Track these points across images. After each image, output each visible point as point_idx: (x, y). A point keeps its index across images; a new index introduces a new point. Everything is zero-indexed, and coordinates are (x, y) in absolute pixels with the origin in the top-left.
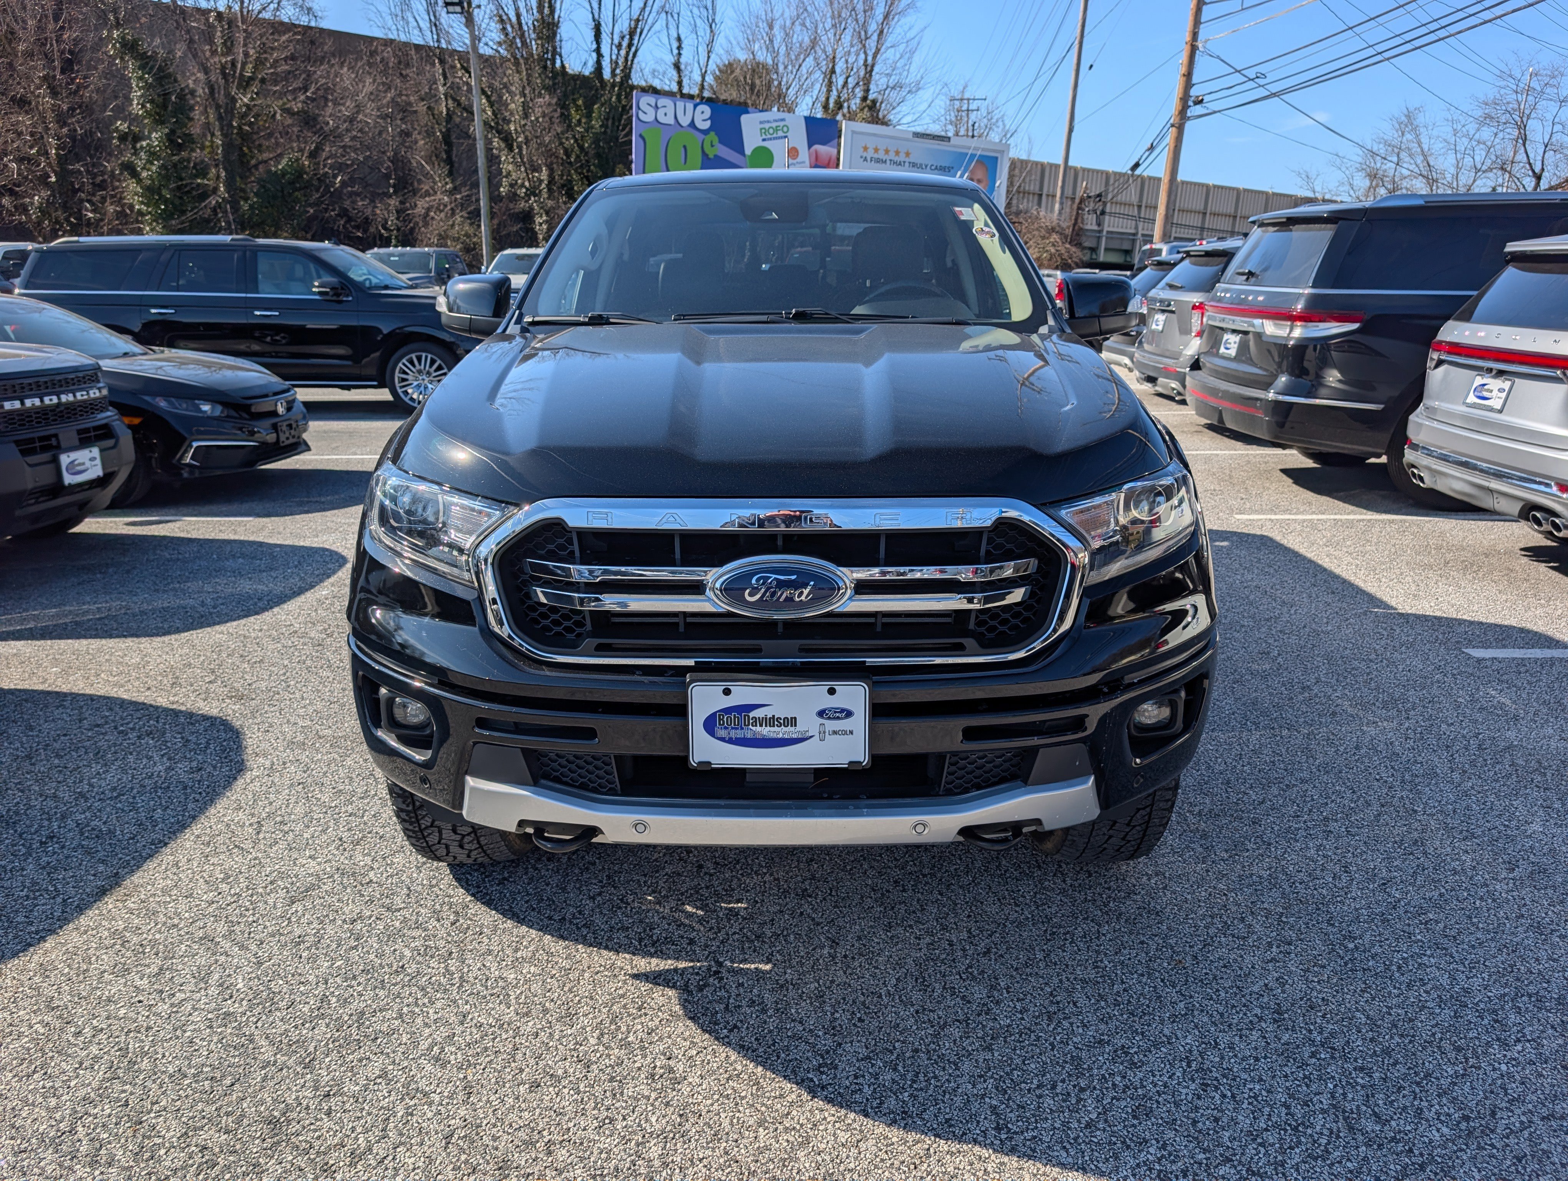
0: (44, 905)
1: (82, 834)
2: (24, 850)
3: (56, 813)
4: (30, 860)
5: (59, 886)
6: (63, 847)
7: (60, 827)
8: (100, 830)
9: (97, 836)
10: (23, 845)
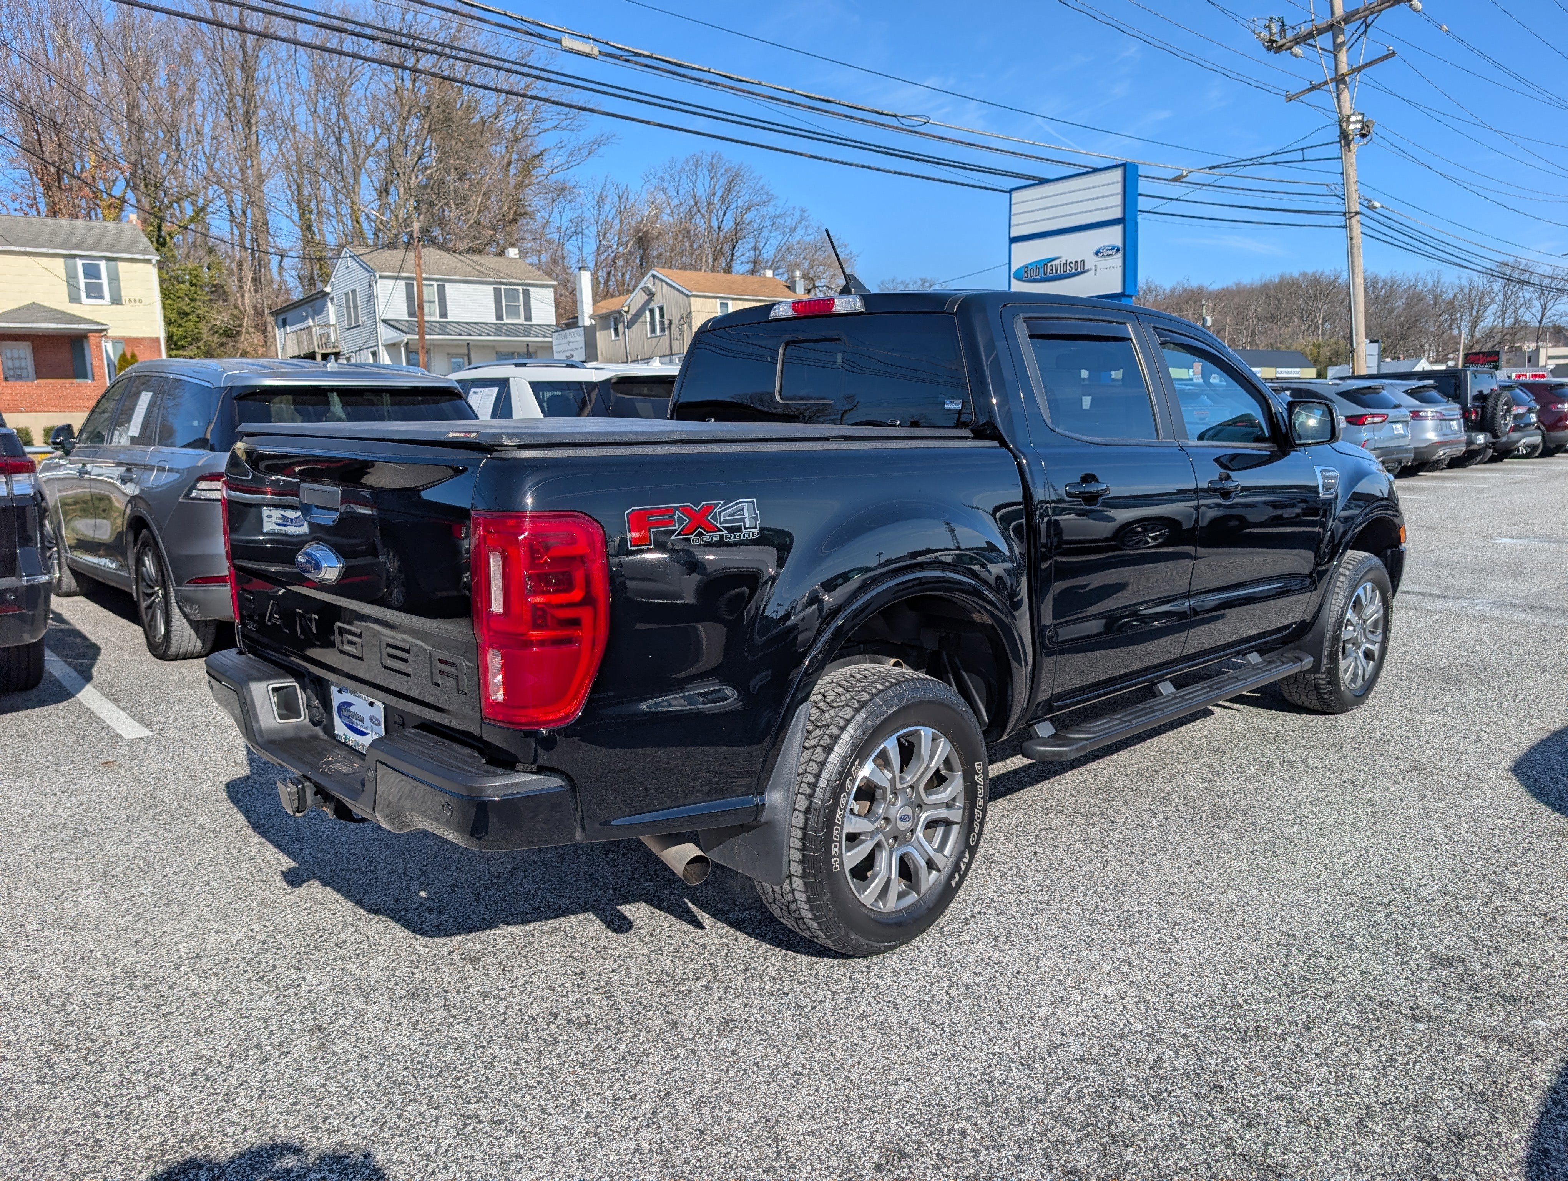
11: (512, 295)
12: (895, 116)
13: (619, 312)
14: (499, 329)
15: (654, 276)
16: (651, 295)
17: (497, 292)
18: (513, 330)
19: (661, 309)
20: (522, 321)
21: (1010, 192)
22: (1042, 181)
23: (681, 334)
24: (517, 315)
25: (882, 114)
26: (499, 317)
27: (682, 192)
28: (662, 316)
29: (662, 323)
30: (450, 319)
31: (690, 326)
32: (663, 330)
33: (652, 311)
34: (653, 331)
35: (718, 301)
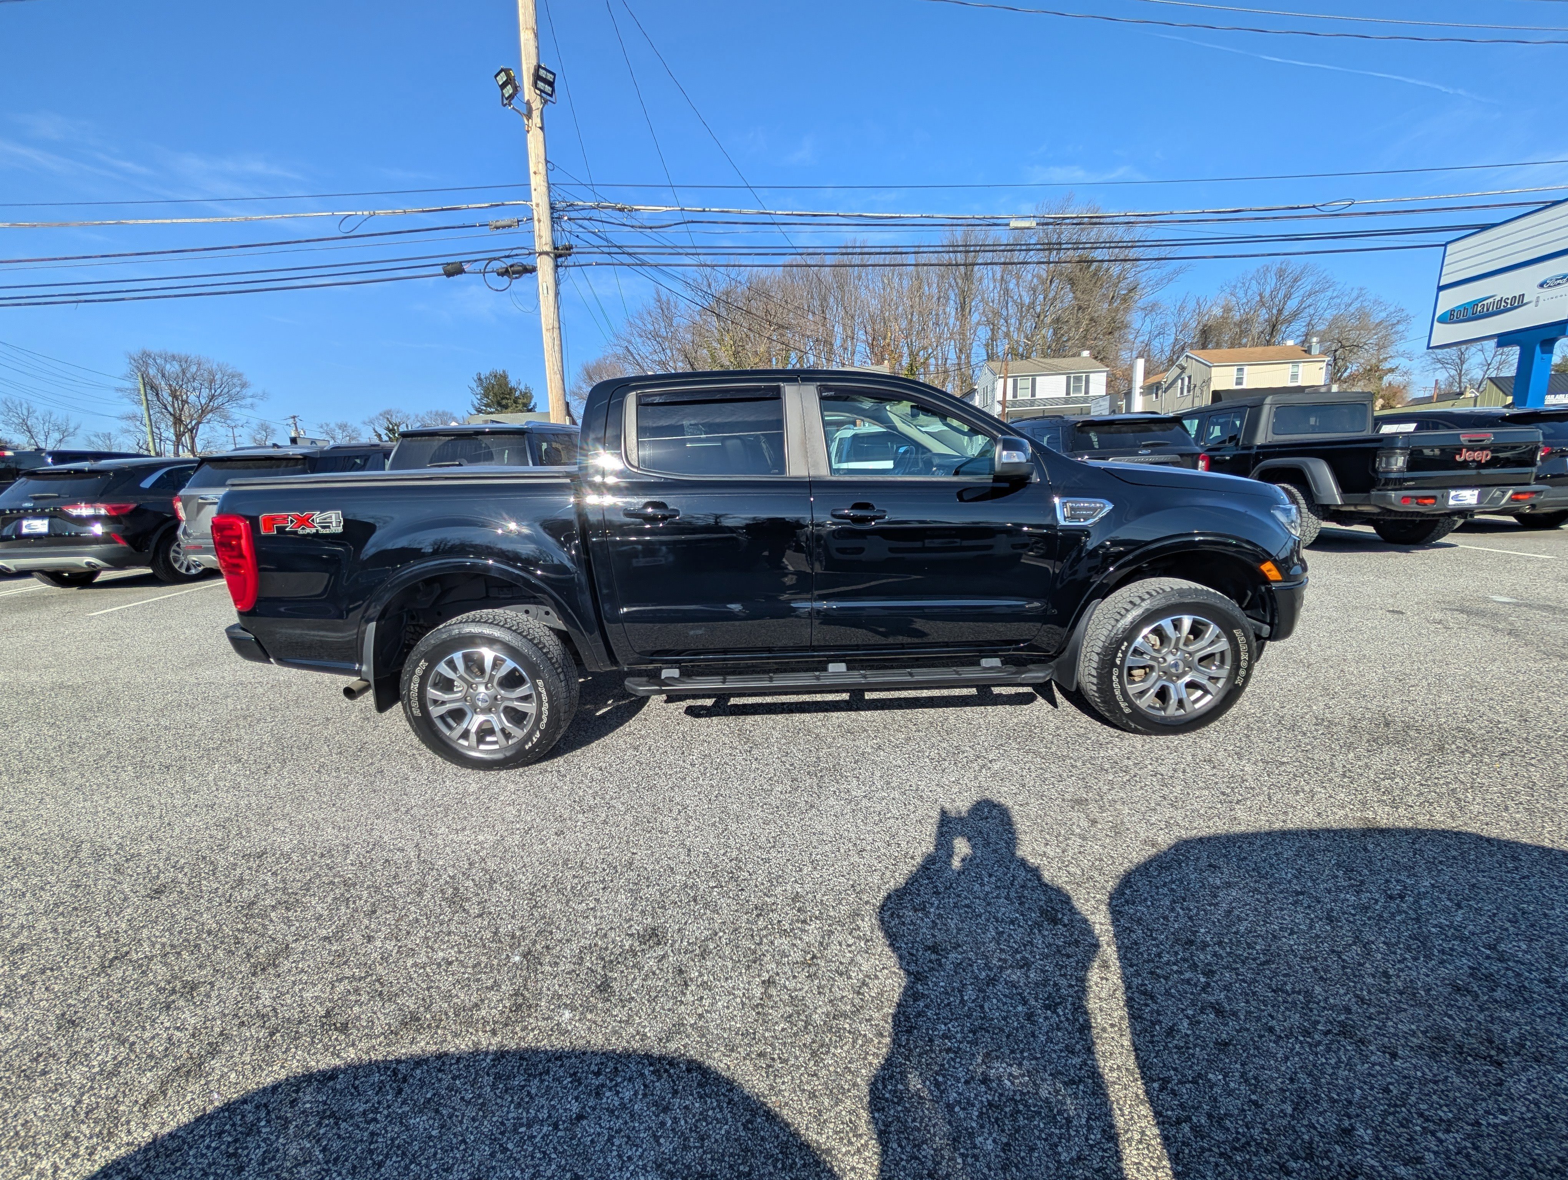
0: (1430, 851)
1: (1362, 882)
2: (1423, 902)
3: (1369, 919)
4: (1423, 890)
5: (1411, 854)
6: (1387, 881)
7: (1377, 901)
8: (1345, 873)
9: (1352, 870)
10: (1420, 908)
11: (1078, 379)
12: (1314, 207)
13: (1159, 383)
14: (1067, 401)
15: (1187, 356)
16: (1183, 369)
17: (1068, 379)
18: (1076, 401)
19: (1190, 378)
20: (1083, 394)
21: (1445, 245)
22: (1484, 228)
23: (1202, 394)
24: (1080, 391)
25: (1298, 208)
26: (1068, 393)
27: (1250, 292)
28: (1190, 382)
29: (1189, 387)
30: (1037, 397)
31: (1209, 387)
32: (1189, 391)
33: (1183, 380)
34: (1182, 393)
35: (1236, 368)
